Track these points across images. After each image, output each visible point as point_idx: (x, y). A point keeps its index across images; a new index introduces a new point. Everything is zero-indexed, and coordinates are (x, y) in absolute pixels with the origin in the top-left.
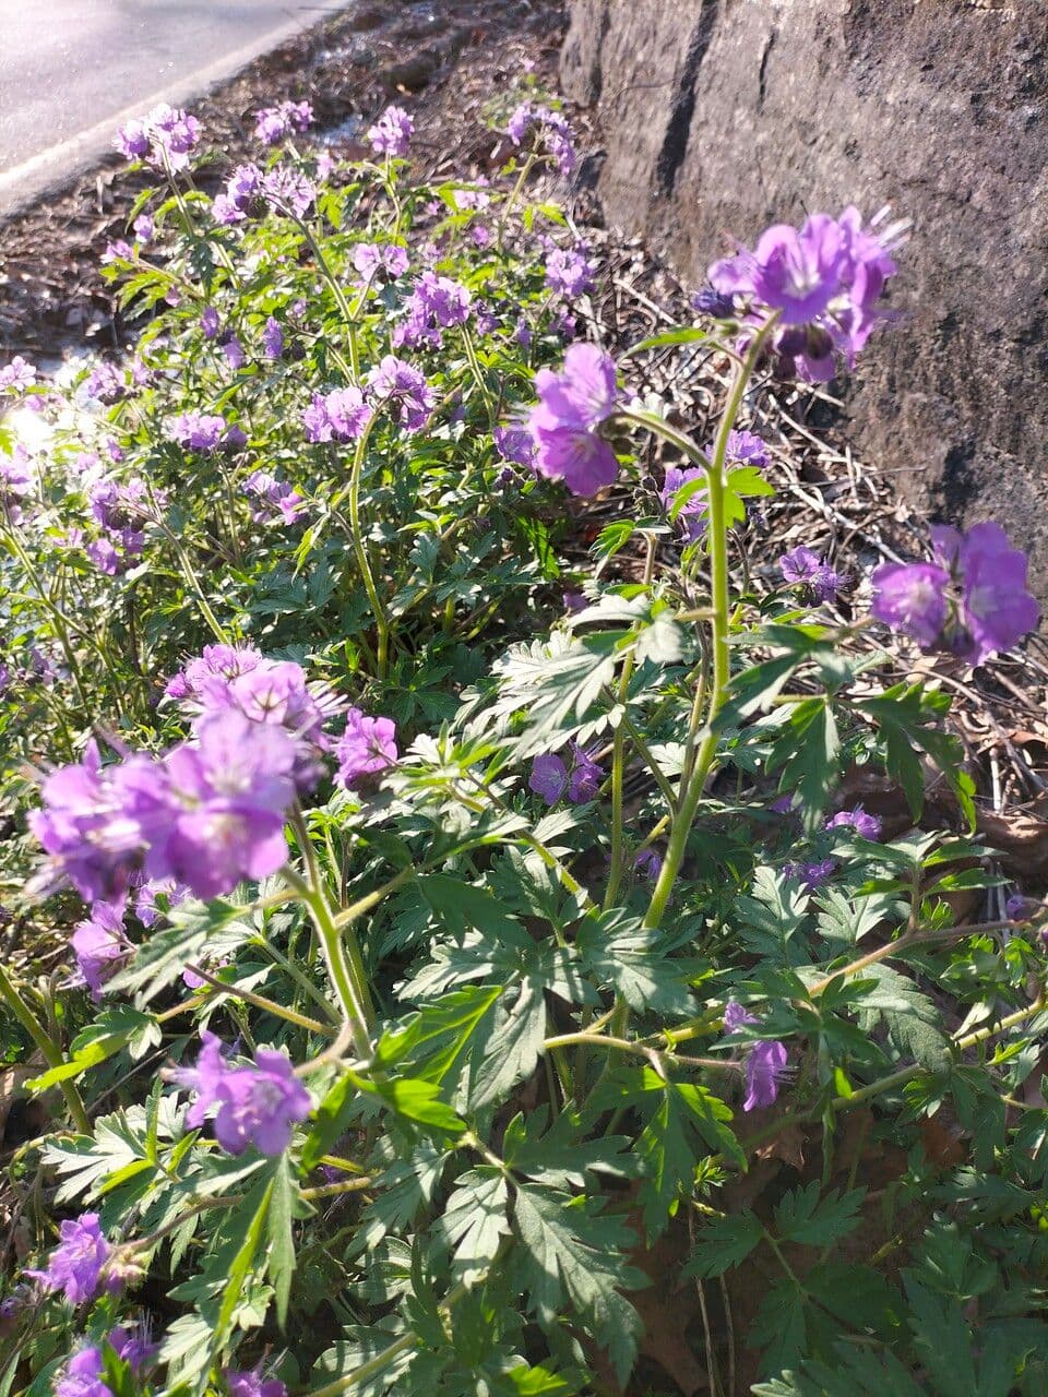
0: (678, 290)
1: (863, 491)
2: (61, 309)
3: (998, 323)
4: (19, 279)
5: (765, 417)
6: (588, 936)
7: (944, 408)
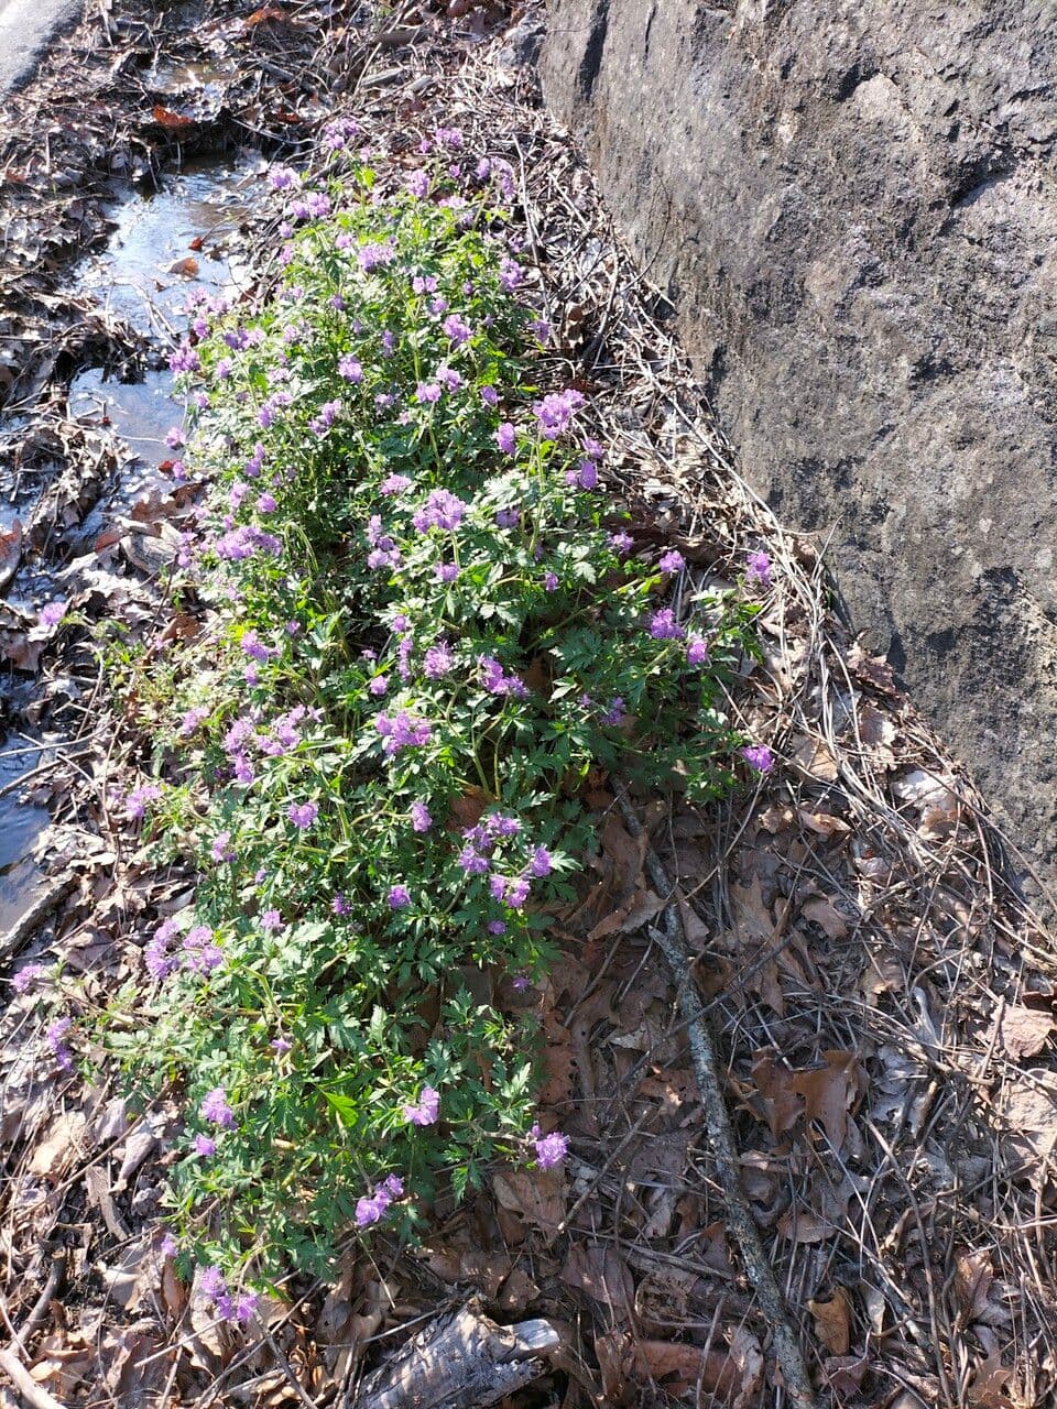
0: (591, 187)
1: (674, 369)
2: (107, 154)
3: (739, 281)
4: (70, 127)
5: (631, 308)
6: (512, 553)
7: (717, 321)
